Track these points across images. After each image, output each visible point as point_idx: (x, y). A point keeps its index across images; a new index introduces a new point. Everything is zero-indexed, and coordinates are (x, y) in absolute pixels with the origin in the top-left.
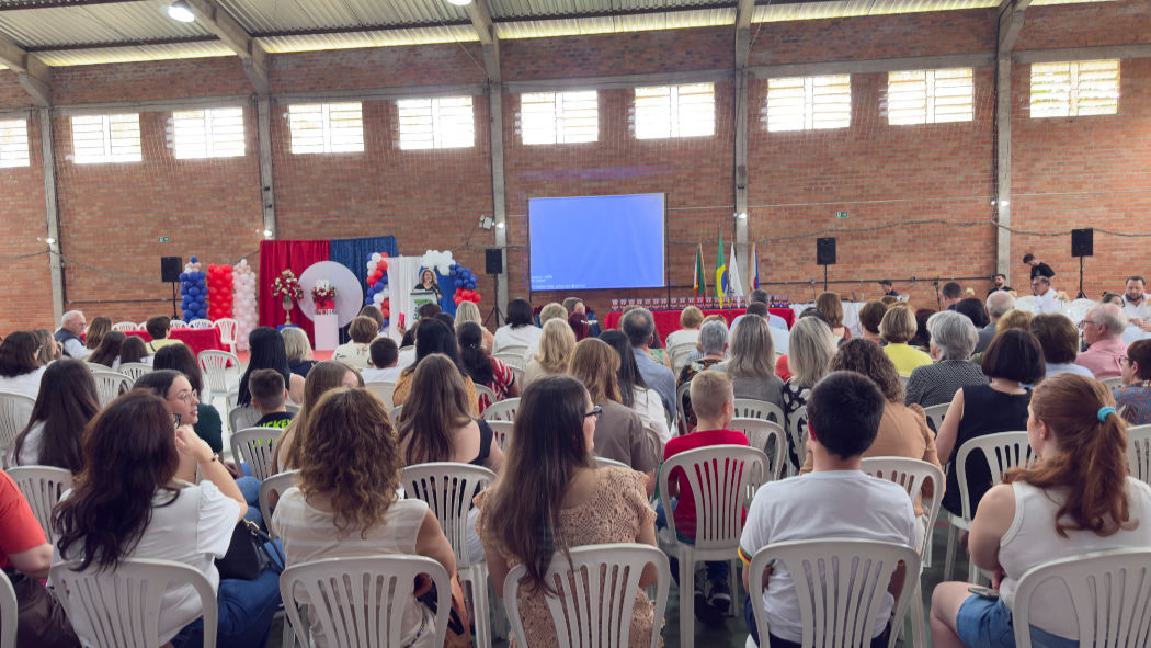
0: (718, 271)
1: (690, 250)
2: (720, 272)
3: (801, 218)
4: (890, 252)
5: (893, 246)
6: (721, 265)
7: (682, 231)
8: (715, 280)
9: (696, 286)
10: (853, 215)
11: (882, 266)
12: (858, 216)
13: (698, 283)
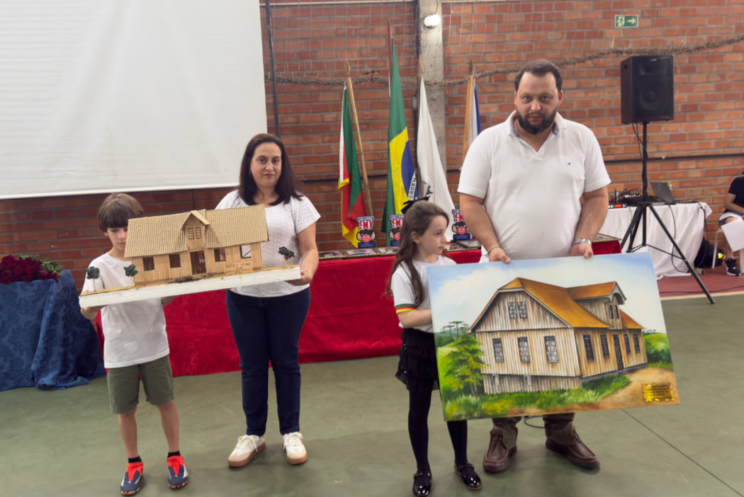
0: (393, 144)
1: (326, 98)
2: (398, 145)
3: (548, 28)
4: (714, 98)
5: (719, 88)
6: (399, 132)
7: (302, 56)
8: (386, 164)
9: (343, 181)
10: (648, 22)
11: (698, 127)
12: (656, 25)
13: (349, 174)
